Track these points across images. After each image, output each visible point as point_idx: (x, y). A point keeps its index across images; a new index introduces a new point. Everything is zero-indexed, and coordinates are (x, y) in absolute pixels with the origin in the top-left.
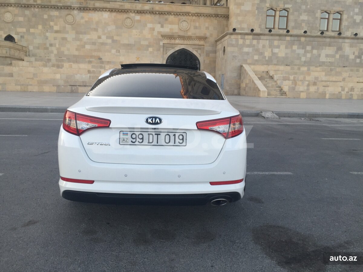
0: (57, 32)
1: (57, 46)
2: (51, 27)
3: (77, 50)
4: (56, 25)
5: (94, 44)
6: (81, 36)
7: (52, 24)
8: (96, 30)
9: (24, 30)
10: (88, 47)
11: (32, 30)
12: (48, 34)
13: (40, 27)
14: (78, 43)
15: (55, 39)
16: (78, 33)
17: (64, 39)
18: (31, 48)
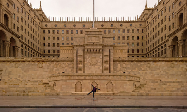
0: (143, 70)
1: (143, 76)
2: (141, 69)
3: (151, 77)
4: (143, 68)
5: (158, 74)
6: (153, 72)
7: (141, 67)
8: (159, 69)
9: (130, 70)
10: (155, 76)
11: (133, 70)
12: (139, 71)
13: (137, 69)
14: (152, 74)
15: (142, 73)
16: (152, 70)
17: (146, 73)
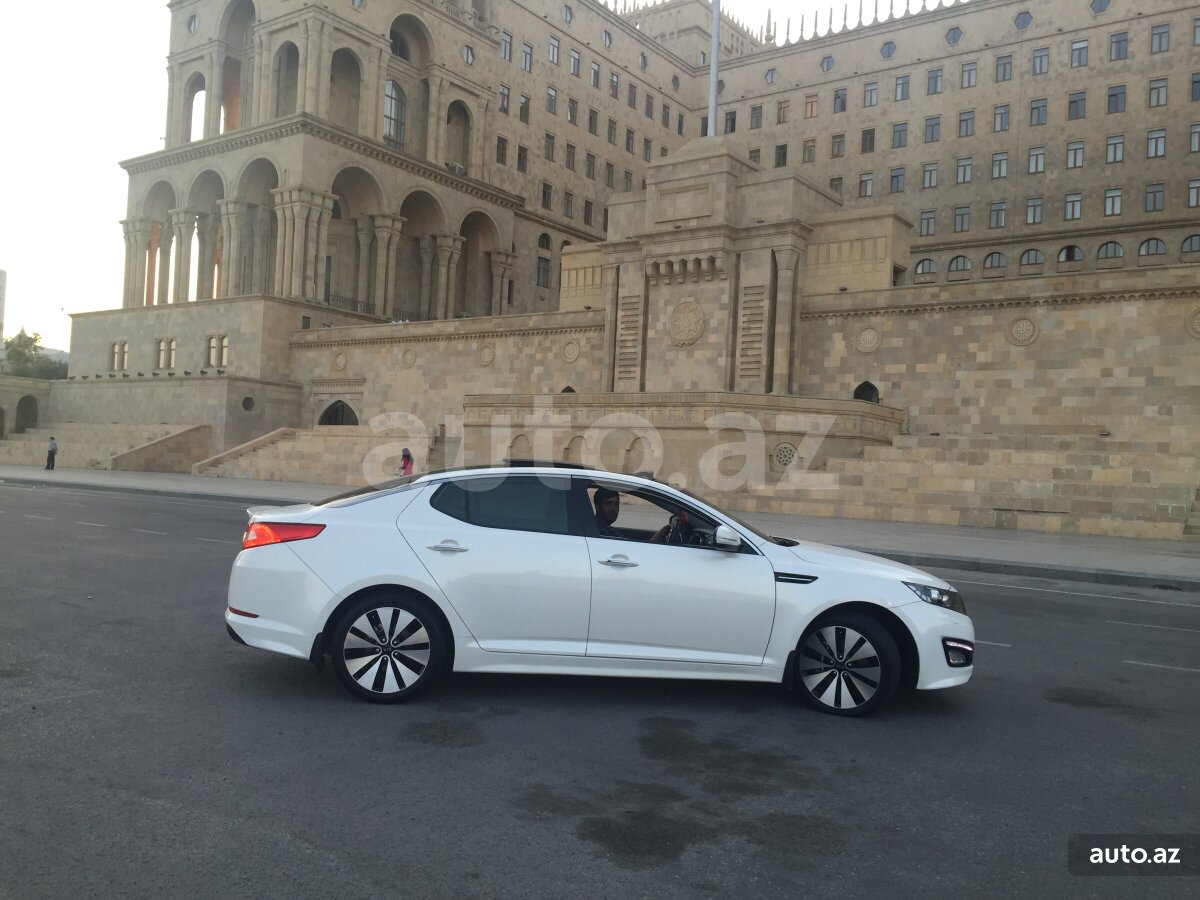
0: (985, 367)
1: (982, 403)
2: (971, 356)
3: (1036, 410)
4: (983, 348)
5: (1089, 392)
6: (1052, 374)
7: (972, 347)
8: (1098, 353)
9: (903, 368)
10: (1069, 402)
11: (920, 368)
12: (960, 374)
13: (942, 358)
14: (1042, 392)
15: (979, 385)
16: (1042, 365)
17: (1003, 384)
18: (915, 411)
